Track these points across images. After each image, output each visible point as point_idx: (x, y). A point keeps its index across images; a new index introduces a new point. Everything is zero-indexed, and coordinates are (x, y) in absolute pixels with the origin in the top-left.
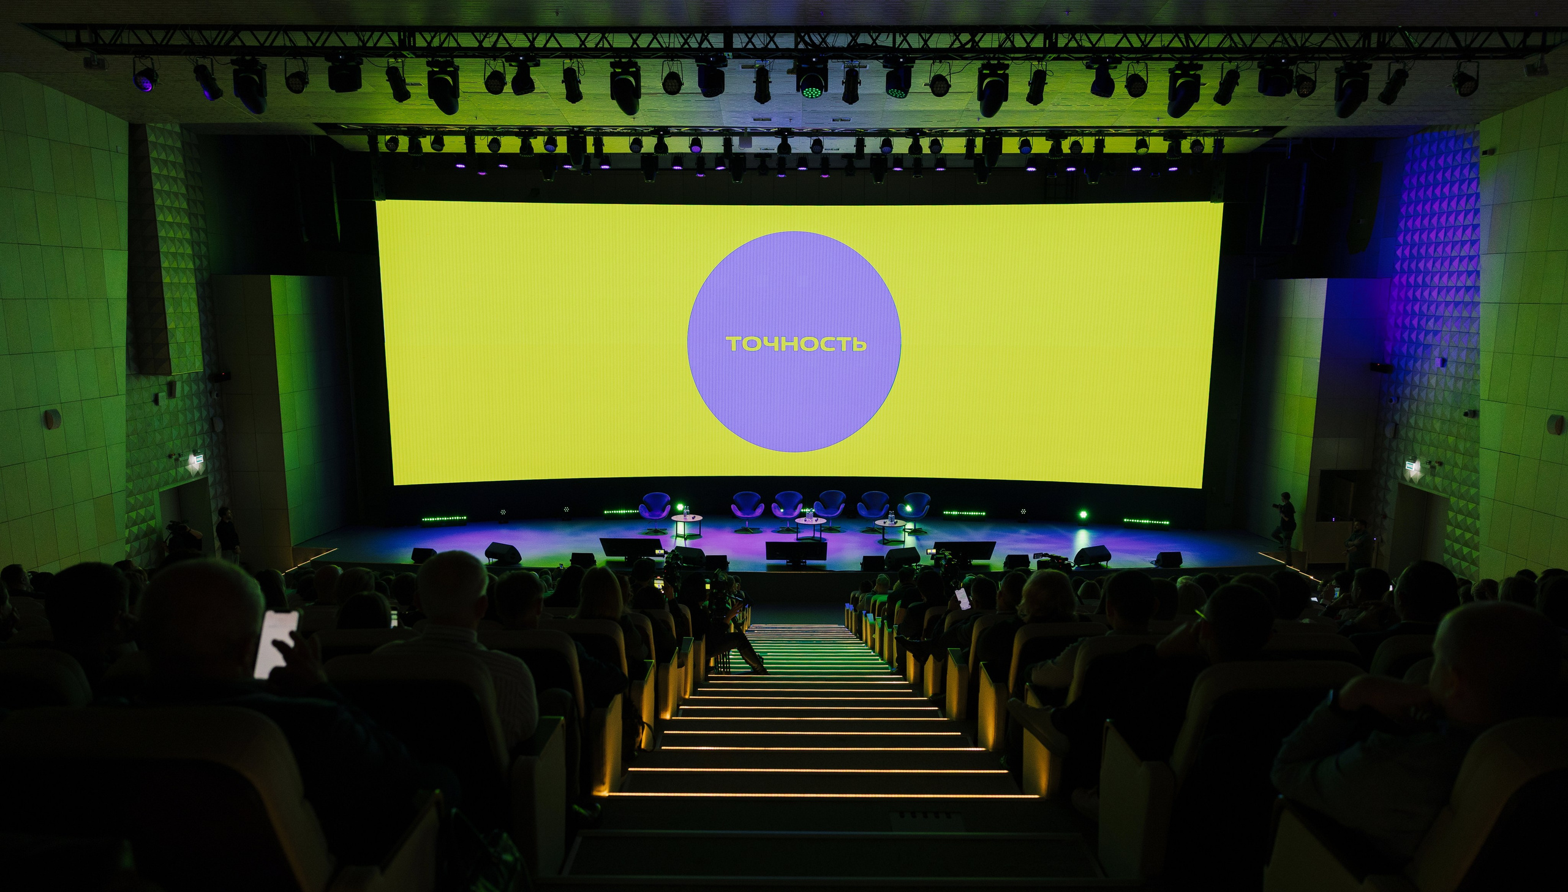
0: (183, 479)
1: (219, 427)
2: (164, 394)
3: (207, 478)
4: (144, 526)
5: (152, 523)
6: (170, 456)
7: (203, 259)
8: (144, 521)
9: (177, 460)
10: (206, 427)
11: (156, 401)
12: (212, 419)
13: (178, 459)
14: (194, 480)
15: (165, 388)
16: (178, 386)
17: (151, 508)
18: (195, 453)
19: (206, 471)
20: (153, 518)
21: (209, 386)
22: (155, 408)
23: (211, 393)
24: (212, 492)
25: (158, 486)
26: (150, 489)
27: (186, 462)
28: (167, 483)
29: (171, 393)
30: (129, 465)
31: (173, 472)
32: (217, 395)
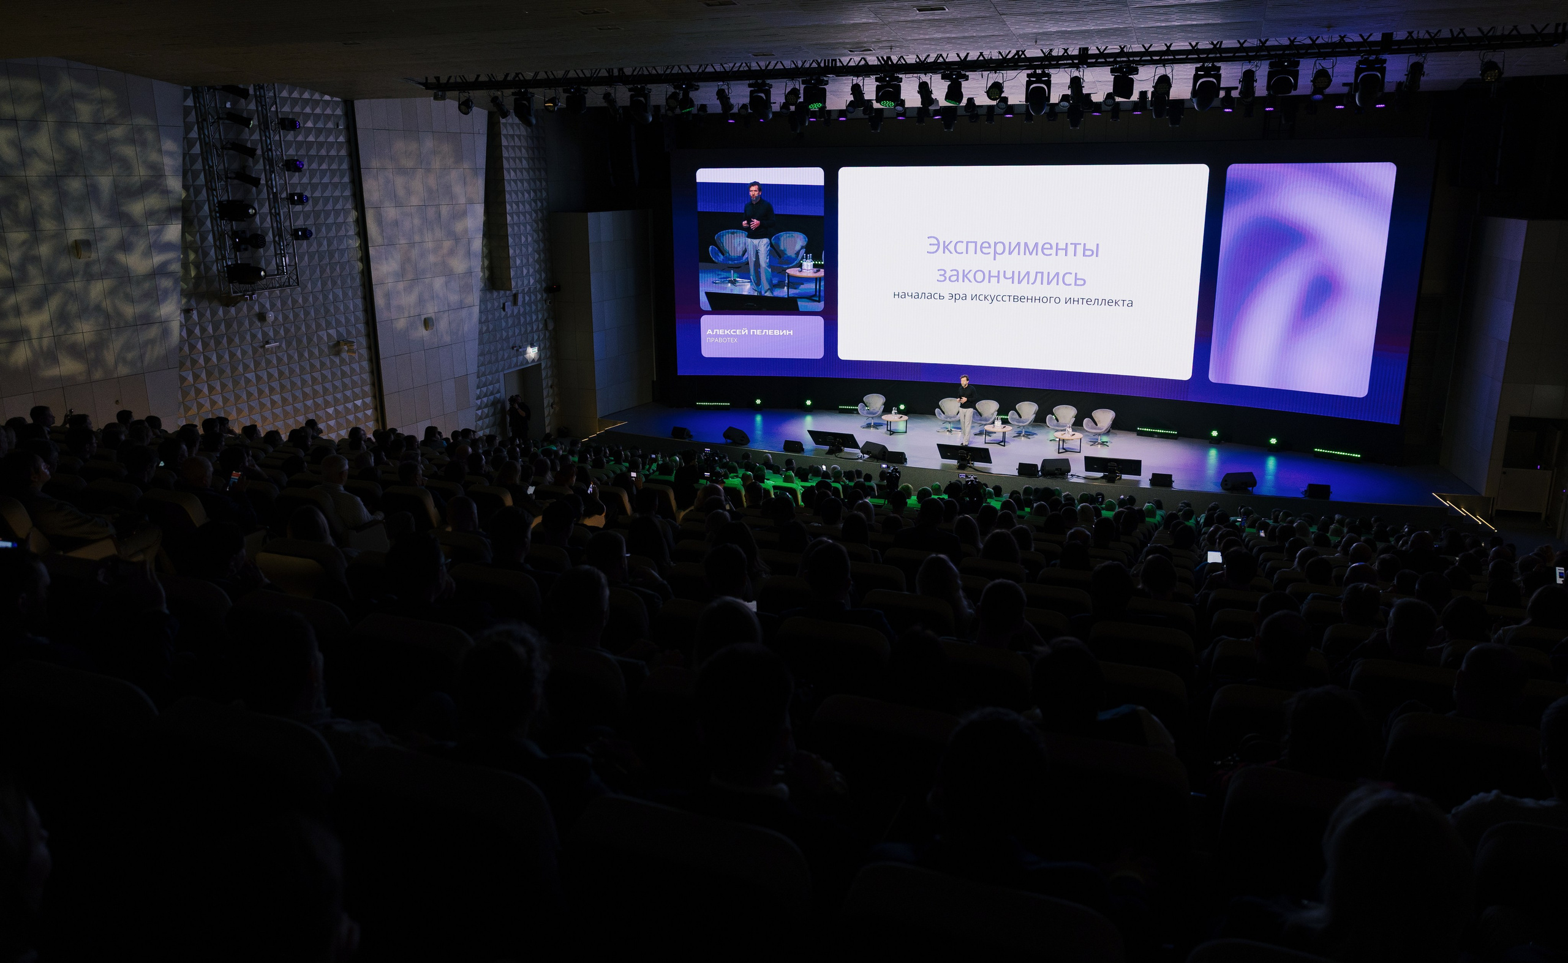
0: (522, 364)
1: (551, 326)
2: (510, 303)
3: (540, 364)
4: (492, 398)
5: (498, 396)
6: (513, 348)
7: (544, 202)
8: (492, 394)
9: (517, 350)
10: (541, 326)
11: (504, 308)
12: (546, 320)
13: (520, 350)
14: (530, 365)
15: (511, 298)
16: (520, 297)
17: (497, 385)
18: (532, 346)
19: (540, 359)
20: (498, 392)
21: (545, 296)
22: (503, 313)
23: (545, 301)
24: (544, 374)
25: (503, 370)
26: (497, 371)
27: (525, 352)
28: (510, 367)
29: (515, 303)
30: (481, 354)
31: (514, 359)
32: (550, 303)
